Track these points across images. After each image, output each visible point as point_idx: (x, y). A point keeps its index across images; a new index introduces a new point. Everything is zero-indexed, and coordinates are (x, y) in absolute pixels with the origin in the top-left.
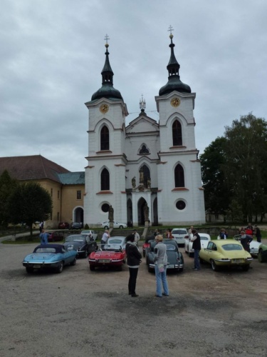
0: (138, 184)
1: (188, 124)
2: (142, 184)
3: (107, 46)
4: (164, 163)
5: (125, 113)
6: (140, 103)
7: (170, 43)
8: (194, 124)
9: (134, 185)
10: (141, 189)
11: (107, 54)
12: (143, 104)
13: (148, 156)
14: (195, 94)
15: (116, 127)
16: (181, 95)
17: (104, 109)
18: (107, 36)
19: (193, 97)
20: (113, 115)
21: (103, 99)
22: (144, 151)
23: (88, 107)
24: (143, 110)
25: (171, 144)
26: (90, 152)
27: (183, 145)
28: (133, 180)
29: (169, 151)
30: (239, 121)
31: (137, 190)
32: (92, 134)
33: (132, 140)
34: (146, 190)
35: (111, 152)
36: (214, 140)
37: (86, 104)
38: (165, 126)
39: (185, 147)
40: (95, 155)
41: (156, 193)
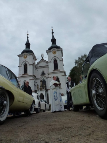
0: (39, 87)
1: (60, 61)
2: (42, 87)
3: (28, 35)
4: (50, 77)
5: (35, 59)
6: (41, 55)
7: (52, 32)
8: (63, 60)
9: (38, 88)
10: (41, 89)
11: (28, 37)
12: (42, 55)
13: (45, 76)
14: (62, 49)
15: (30, 64)
16: (57, 49)
17: (26, 57)
18: (28, 31)
19: (62, 50)
20: (29, 59)
21: (25, 53)
22: (43, 74)
23: (19, 57)
24: (42, 58)
25: (53, 69)
26: (19, 75)
27: (59, 69)
28: (38, 86)
29: (52, 72)
30: (81, 57)
31: (39, 90)
32: (20, 67)
33: (38, 69)
34: (43, 90)
35: (28, 74)
36: (73, 68)
37: (18, 55)
38: (50, 62)
39: (59, 70)
40: (21, 76)
41: (48, 91)
